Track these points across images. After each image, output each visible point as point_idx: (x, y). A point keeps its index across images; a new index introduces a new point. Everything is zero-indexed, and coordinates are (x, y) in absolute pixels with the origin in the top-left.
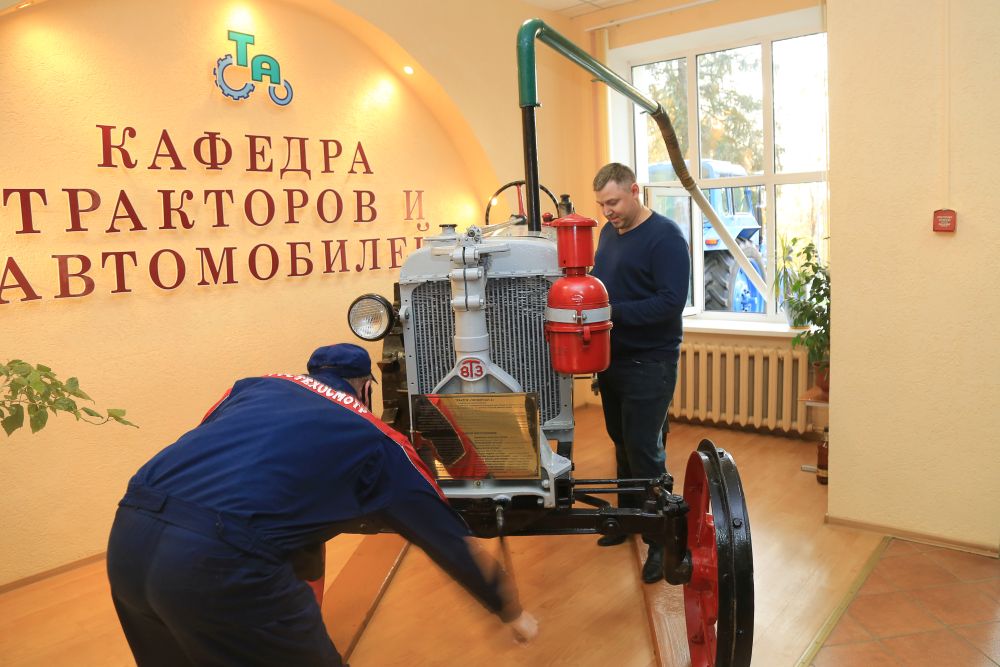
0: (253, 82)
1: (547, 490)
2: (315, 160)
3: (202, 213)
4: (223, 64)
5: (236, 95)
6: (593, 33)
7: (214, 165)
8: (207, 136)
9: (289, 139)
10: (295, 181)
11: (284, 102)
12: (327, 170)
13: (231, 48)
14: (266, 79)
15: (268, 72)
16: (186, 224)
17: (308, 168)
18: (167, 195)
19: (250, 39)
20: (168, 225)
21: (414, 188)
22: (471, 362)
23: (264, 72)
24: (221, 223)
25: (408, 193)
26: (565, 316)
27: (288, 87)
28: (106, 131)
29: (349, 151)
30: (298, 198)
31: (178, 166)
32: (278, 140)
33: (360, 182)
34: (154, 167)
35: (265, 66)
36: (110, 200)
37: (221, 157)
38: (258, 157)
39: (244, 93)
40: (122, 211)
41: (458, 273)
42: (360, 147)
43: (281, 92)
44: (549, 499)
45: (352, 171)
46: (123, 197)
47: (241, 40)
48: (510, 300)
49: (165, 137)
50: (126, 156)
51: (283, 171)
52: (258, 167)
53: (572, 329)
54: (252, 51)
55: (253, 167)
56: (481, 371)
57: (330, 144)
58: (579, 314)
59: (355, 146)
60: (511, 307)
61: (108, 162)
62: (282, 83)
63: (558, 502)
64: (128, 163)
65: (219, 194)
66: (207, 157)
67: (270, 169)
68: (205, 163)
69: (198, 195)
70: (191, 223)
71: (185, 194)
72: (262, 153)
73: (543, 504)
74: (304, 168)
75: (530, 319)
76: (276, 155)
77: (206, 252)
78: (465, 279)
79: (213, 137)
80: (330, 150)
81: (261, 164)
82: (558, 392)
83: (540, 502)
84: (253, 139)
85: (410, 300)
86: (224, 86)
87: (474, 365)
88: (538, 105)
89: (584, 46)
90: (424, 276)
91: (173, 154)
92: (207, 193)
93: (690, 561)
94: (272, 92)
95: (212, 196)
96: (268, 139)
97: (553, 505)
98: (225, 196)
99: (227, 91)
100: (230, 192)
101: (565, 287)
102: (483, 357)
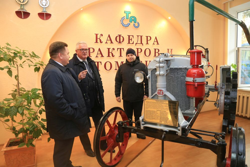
0: (130, 23)
1: (179, 130)
2: (144, 41)
3: (117, 53)
4: (123, 19)
5: (126, 26)
6: (225, 4)
7: (120, 42)
8: (118, 35)
9: (138, 36)
10: (139, 46)
11: (137, 27)
12: (147, 43)
13: (125, 15)
14: (133, 22)
15: (133, 20)
16: (113, 56)
17: (142, 43)
18: (109, 49)
19: (129, 13)
20: (109, 56)
21: (170, 48)
22: (160, 90)
23: (132, 20)
24: (121, 56)
25: (168, 50)
26: (190, 79)
27: (138, 24)
28: (97, 35)
29: (153, 39)
30: (139, 50)
31: (112, 42)
32: (135, 36)
33: (156, 46)
34: (106, 43)
35: (133, 19)
36: (96, 50)
37: (121, 40)
38: (130, 40)
39: (127, 25)
40: (99, 53)
41: (158, 65)
42: (156, 38)
43: (136, 25)
44: (180, 133)
45: (154, 44)
46: (99, 50)
47: (127, 13)
48: (177, 75)
49: (109, 36)
50: (100, 40)
51: (136, 44)
52: (130, 43)
53: (192, 83)
54: (130, 15)
55: (129, 43)
56: (163, 93)
57: (148, 37)
58: (194, 79)
59: (155, 38)
60: (177, 77)
61: (97, 42)
62: (137, 22)
63: (182, 134)
64: (101, 42)
65: (121, 49)
66: (118, 40)
67: (133, 43)
68: (118, 42)
69: (116, 49)
70: (114, 56)
71: (113, 49)
72: (131, 39)
73: (178, 134)
74: (141, 43)
75: (183, 80)
76: (135, 40)
77: (117, 62)
78: (160, 67)
79: (120, 36)
80: (148, 39)
81: (131, 42)
82: (190, 102)
83: (177, 133)
84: (129, 36)
85: (150, 73)
86: (123, 24)
87: (161, 91)
88: (195, 21)
89: (222, 8)
90: (154, 67)
91: (111, 40)
92: (118, 49)
93: (225, 162)
94: (134, 25)
95: (119, 50)
96: (133, 36)
97: (181, 135)
98: (122, 50)
99: (124, 25)
100: (123, 49)
101: (191, 71)
102: (164, 90)
